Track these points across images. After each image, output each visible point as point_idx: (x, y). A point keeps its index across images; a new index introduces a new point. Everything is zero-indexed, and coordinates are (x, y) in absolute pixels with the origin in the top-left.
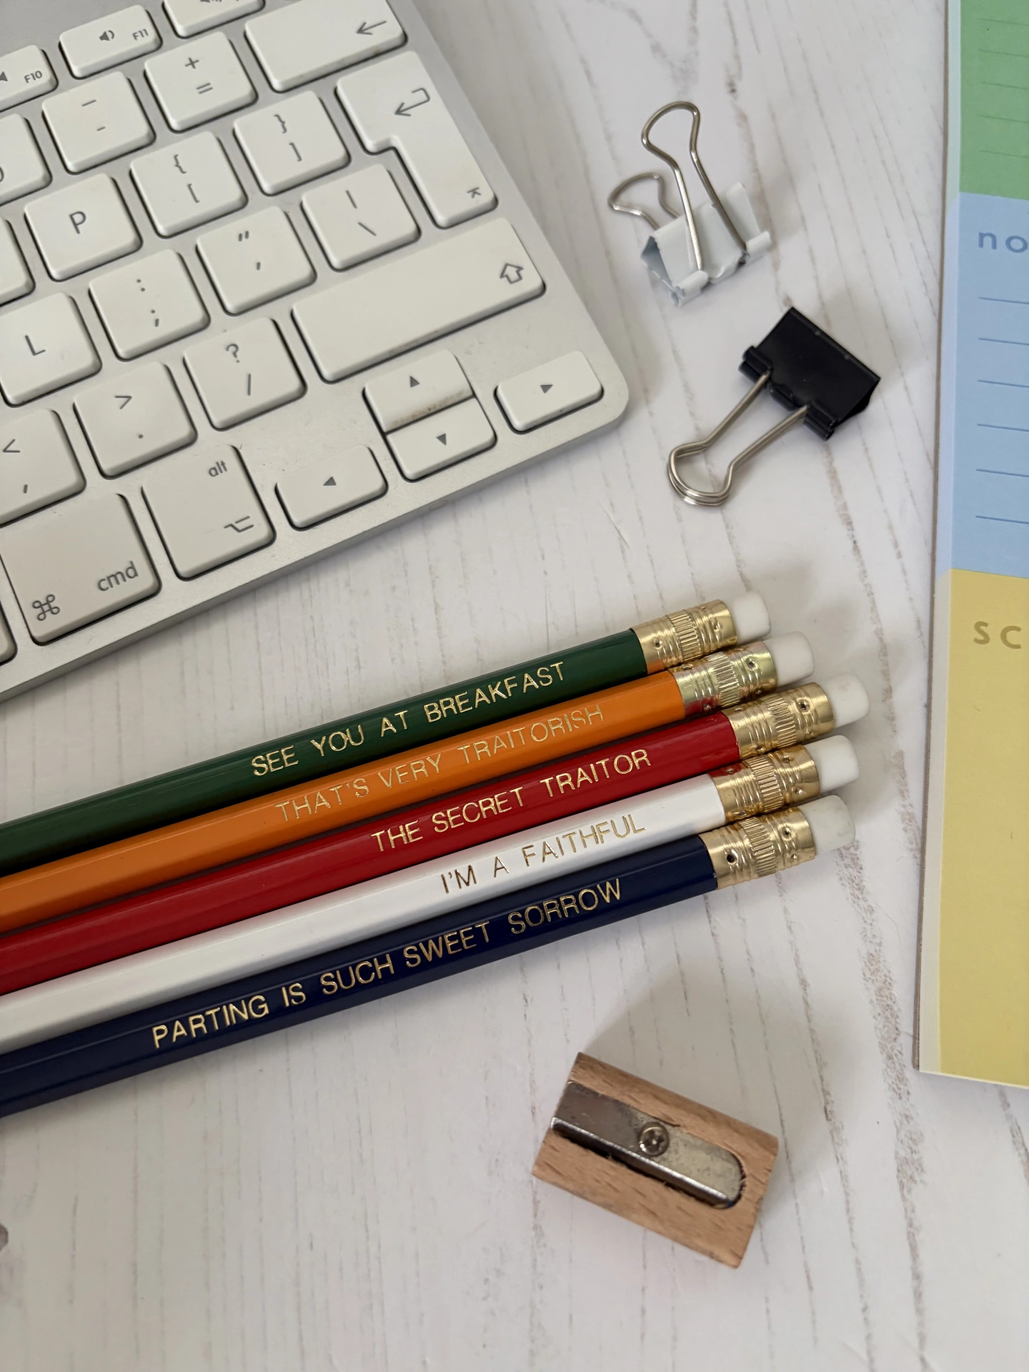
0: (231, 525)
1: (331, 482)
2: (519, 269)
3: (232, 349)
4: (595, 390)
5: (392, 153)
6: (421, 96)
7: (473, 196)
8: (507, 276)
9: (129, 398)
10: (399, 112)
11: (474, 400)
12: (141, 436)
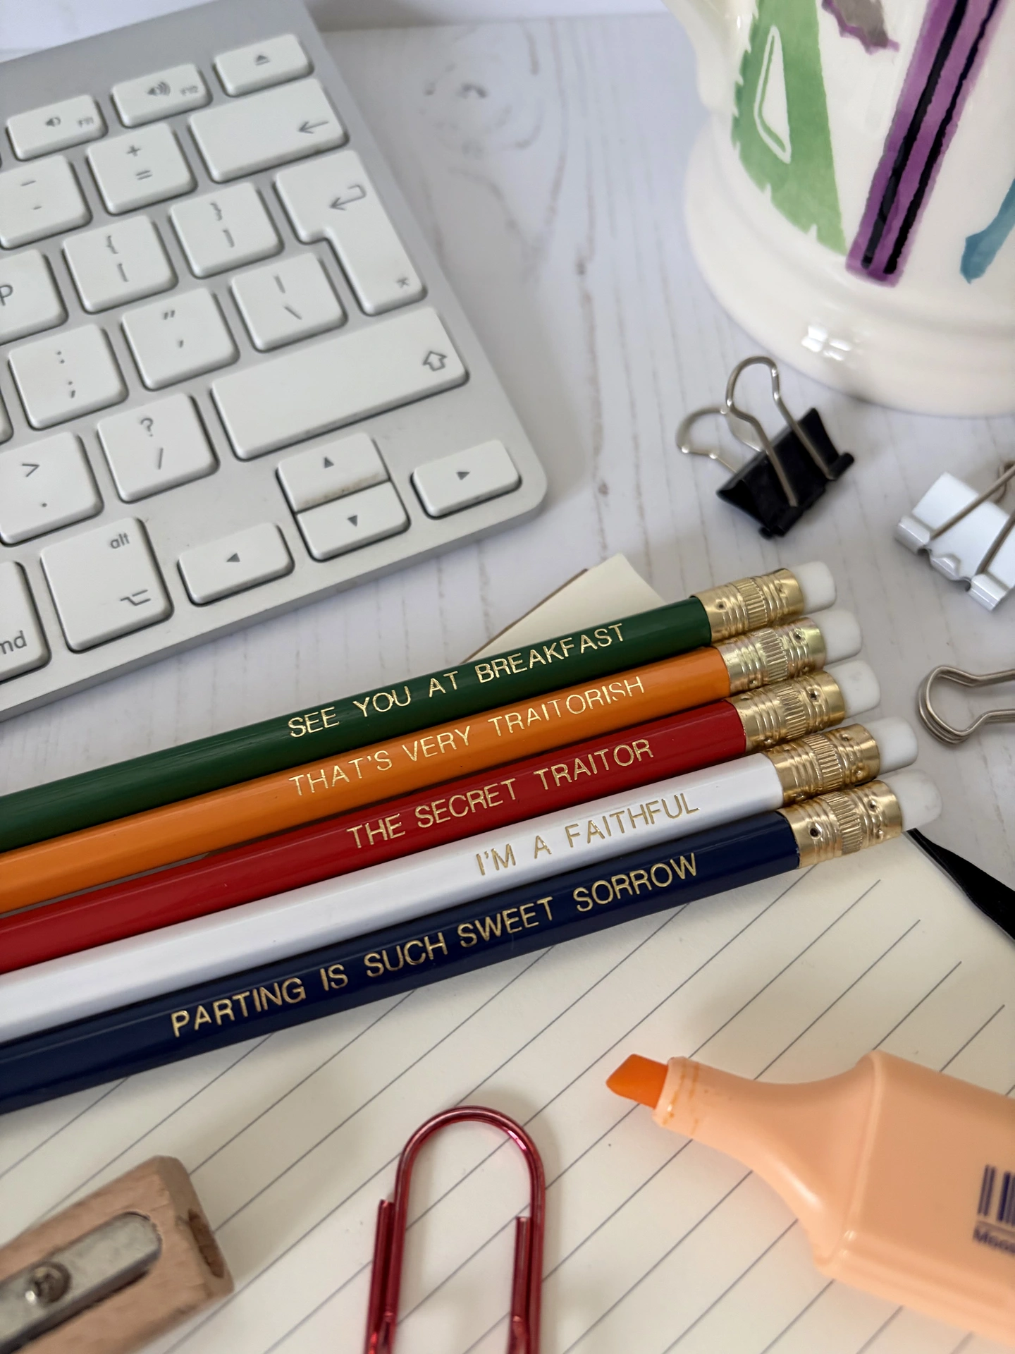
0: (128, 598)
1: (234, 558)
2: (443, 357)
3: (147, 423)
4: (511, 479)
5: (324, 244)
6: (357, 192)
7: (402, 287)
8: (430, 364)
9: (36, 466)
10: (335, 205)
11: (388, 485)
12: (44, 505)
